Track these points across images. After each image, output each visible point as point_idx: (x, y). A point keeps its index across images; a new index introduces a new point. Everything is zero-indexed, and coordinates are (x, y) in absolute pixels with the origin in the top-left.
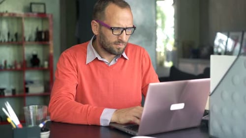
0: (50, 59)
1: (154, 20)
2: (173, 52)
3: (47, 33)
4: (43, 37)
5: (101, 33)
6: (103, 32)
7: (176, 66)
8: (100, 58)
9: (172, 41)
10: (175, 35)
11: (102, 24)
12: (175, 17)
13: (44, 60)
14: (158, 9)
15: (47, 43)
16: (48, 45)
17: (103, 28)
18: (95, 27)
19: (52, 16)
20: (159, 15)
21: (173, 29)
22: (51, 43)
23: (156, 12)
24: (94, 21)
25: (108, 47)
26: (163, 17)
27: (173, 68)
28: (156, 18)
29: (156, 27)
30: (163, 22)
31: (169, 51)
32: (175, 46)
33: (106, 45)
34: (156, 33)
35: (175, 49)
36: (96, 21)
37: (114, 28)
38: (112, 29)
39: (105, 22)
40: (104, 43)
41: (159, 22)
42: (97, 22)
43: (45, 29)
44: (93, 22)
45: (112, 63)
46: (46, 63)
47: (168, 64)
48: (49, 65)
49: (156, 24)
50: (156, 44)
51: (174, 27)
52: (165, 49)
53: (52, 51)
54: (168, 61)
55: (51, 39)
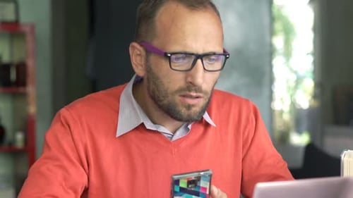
0: (28, 127)
1: (267, 39)
2: (311, 111)
3: (21, 68)
4: (13, 76)
5: (148, 70)
6: (153, 67)
7: (318, 143)
8: (149, 125)
9: (309, 85)
10: (314, 72)
11: (150, 50)
12: (315, 29)
13: (15, 130)
14: (275, 11)
15: (21, 90)
16: (24, 95)
17: (153, 58)
18: (138, 58)
19: (33, 27)
20: (278, 26)
21: (311, 59)
22: (30, 89)
23: (272, 19)
24: (135, 44)
25: (165, 102)
26: (288, 31)
27: (310, 148)
28: (272, 33)
29: (271, 52)
30: (287, 43)
31: (301, 110)
32: (315, 97)
33: (162, 98)
34: (271, 66)
35: (315, 104)
36: (139, 43)
37: (172, 54)
38: (167, 57)
39: (156, 43)
40: (157, 93)
41: (278, 42)
42: (141, 46)
43: (16, 59)
44: (134, 47)
45: (180, 134)
46: (20, 137)
47: (300, 140)
48: (26, 141)
49: (271, 45)
50: (271, 92)
51: (314, 54)
52: (293, 104)
53: (32, 109)
54: (299, 132)
55: (29, 80)
